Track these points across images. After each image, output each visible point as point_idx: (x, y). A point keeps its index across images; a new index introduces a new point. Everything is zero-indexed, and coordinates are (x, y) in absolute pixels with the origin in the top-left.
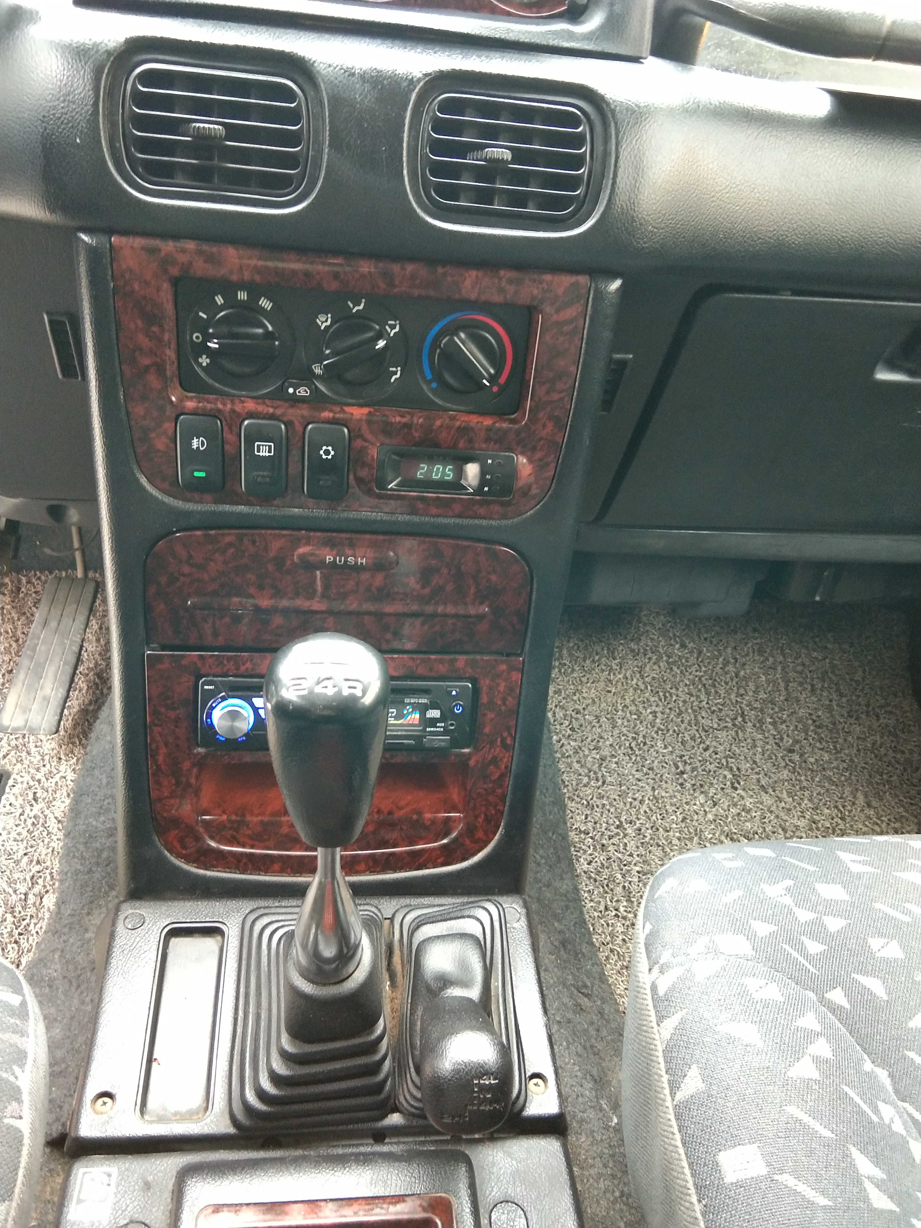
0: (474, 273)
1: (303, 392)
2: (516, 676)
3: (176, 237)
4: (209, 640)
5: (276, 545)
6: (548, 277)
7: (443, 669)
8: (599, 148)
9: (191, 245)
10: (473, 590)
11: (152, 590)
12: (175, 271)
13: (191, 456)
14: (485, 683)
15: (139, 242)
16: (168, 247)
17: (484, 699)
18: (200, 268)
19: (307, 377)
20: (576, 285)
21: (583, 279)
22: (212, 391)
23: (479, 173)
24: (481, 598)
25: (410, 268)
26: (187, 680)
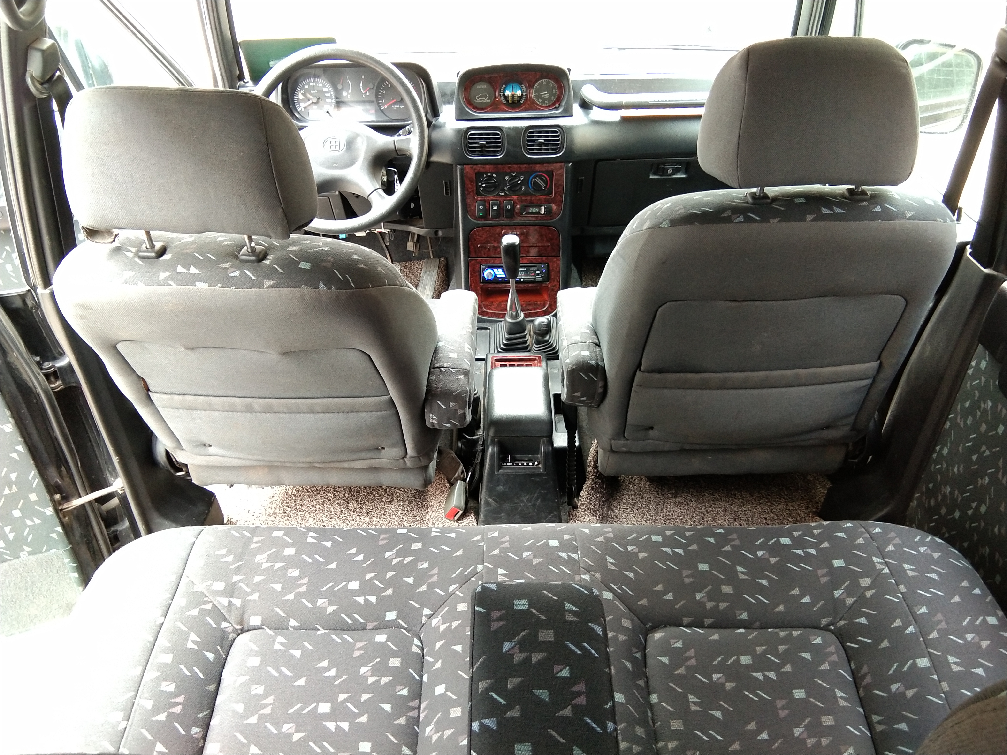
0: (538, 165)
1: (503, 194)
2: (558, 262)
3: (477, 164)
4: (483, 256)
5: (498, 230)
6: (555, 164)
7: (539, 260)
8: (563, 137)
9: (479, 166)
10: (545, 239)
11: (470, 243)
12: (476, 171)
13: (480, 210)
14: (551, 264)
15: (469, 166)
16: (475, 166)
17: (551, 269)
18: (482, 170)
19: (503, 190)
20: (561, 166)
21: (562, 164)
22: (483, 195)
23: (538, 145)
24: (548, 241)
25: (524, 166)
26: (478, 266)
